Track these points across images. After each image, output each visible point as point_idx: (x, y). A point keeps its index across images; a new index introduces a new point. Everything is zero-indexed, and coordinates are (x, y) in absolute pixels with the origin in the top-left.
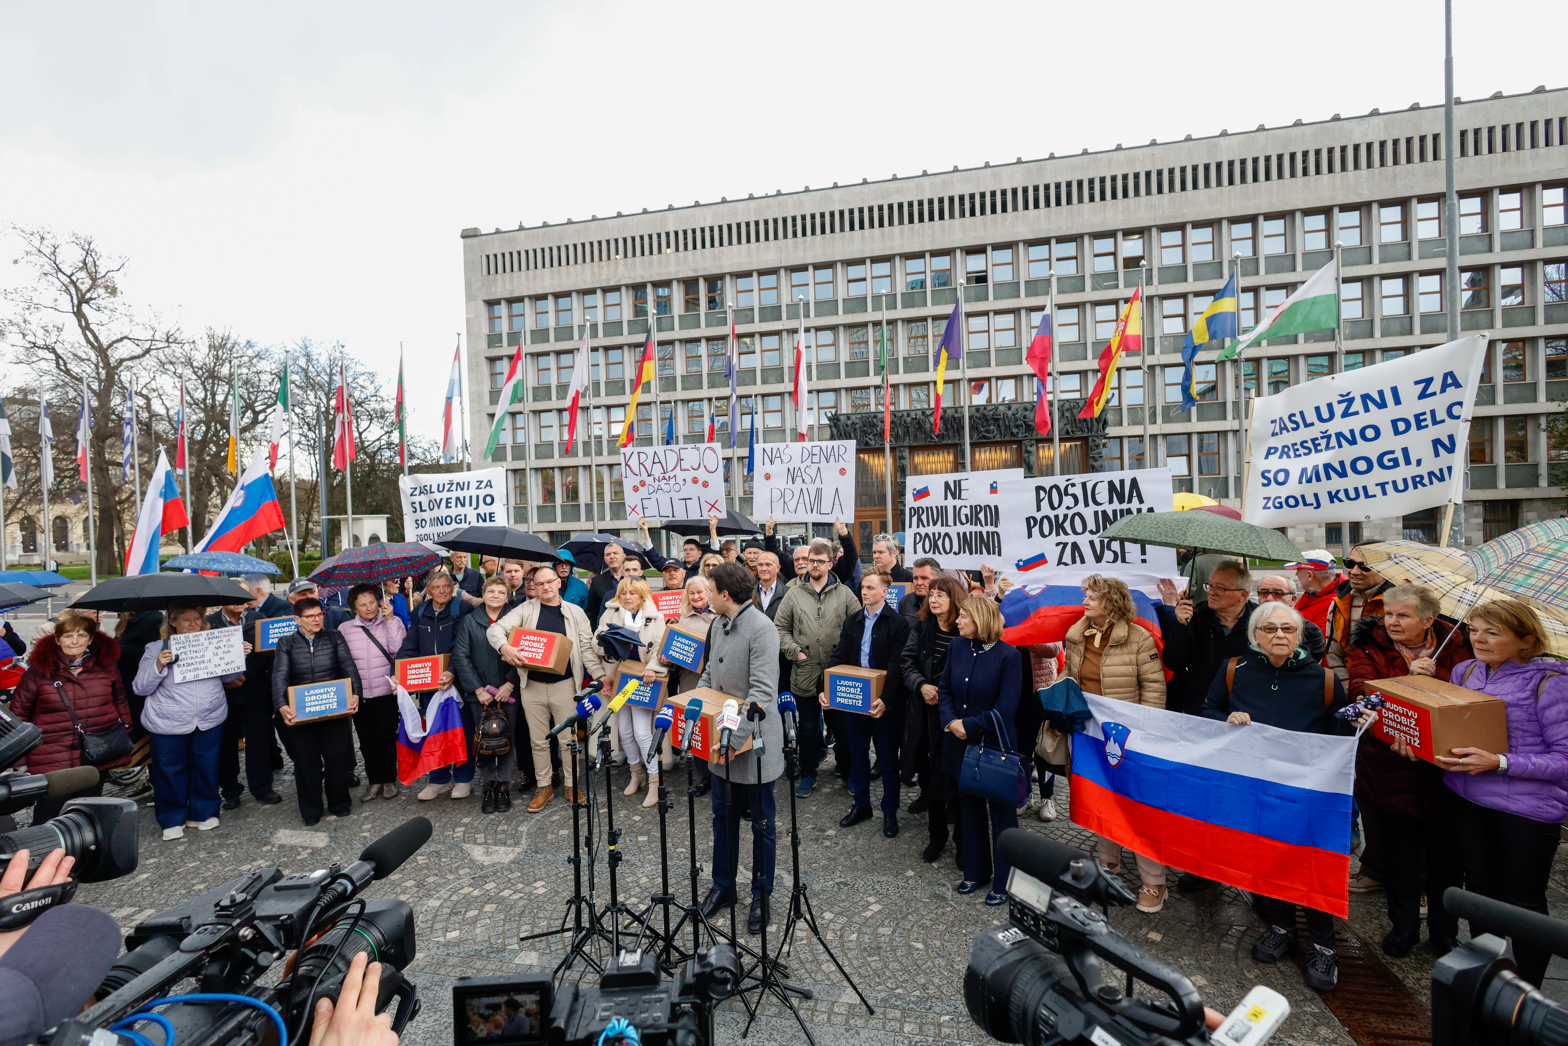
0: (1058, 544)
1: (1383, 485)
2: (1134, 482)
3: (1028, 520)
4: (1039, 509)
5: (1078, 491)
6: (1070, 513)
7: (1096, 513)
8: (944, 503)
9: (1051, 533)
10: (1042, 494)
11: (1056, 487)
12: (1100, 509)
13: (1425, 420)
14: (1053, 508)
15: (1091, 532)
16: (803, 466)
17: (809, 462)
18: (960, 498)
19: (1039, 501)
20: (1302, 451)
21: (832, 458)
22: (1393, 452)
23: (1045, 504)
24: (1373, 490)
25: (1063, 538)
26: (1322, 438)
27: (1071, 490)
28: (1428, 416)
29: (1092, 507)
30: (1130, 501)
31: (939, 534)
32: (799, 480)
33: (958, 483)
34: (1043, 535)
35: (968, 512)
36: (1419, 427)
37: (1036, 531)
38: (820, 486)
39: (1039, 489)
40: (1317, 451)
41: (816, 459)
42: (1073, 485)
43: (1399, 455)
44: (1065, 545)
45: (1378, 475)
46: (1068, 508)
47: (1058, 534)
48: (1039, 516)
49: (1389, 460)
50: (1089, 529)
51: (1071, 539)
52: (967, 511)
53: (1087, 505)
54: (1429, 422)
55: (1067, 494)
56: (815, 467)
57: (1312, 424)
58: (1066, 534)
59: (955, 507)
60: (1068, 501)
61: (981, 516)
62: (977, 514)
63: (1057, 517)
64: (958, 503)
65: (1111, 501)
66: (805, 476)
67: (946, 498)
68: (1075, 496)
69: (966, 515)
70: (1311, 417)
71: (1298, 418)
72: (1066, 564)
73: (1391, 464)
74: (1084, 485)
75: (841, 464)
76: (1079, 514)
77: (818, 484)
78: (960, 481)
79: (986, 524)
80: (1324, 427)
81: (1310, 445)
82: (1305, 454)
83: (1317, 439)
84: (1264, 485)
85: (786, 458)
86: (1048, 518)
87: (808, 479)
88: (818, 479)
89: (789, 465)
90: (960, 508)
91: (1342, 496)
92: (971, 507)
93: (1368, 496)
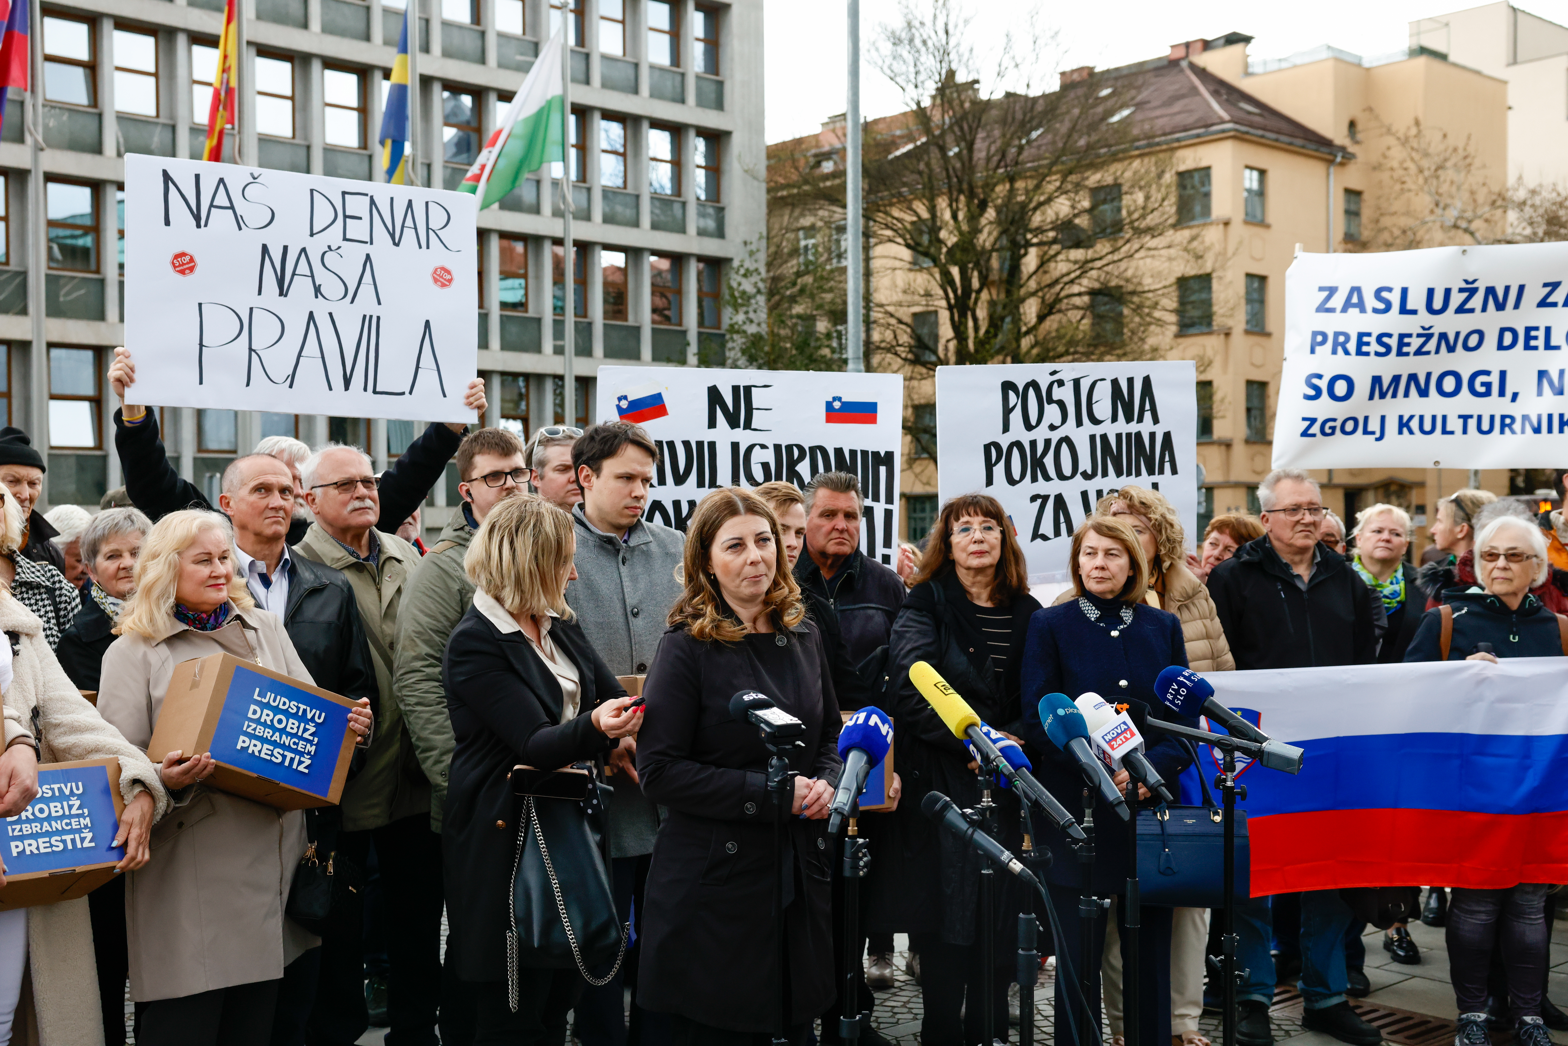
0: (1034, 499)
1: (1465, 418)
2: (1147, 381)
3: (987, 448)
4: (1006, 429)
5: (1065, 394)
6: (1055, 436)
7: (1092, 438)
8: (707, 436)
9: (1023, 476)
10: (1012, 397)
11: (1034, 384)
12: (1098, 430)
13: (1536, 338)
14: (1029, 427)
15: (1086, 476)
16: (315, 248)
17: (334, 235)
18: (748, 425)
19: (1007, 411)
20: (1374, 347)
21: (409, 234)
22: (1487, 373)
23: (1016, 417)
24: (1455, 424)
25: (1042, 487)
26: (1419, 335)
27: (1057, 394)
28: (1541, 334)
29: (1088, 428)
30: (1140, 420)
32: (301, 287)
33: (743, 393)
34: (1011, 481)
35: (770, 459)
36: (1527, 347)
37: (999, 470)
38: (373, 310)
39: (1008, 386)
40: (1400, 353)
41: (357, 230)
42: (1061, 383)
43: (1494, 379)
44: (1045, 498)
45: (1465, 402)
46: (1052, 428)
47: (1034, 479)
48: (1005, 442)
49: (1483, 384)
50: (1081, 470)
51: (1053, 488)
52: (763, 456)
53: (1079, 423)
54: (1540, 343)
55: (1050, 401)
56: (355, 254)
57: (1414, 312)
58: (1047, 478)
59: (735, 446)
60: (1052, 413)
62: (794, 463)
63: (1033, 444)
64: (746, 438)
65: (1114, 419)
66: (321, 276)
67: (712, 424)
68: (1061, 404)
69: (765, 465)
70: (1417, 300)
71: (1394, 296)
72: (1045, 538)
73: (1483, 390)
74: (1077, 383)
75: (436, 256)
76: (1067, 440)
77: (366, 302)
78: (748, 388)
80: (1430, 320)
81: (1392, 341)
82: (1378, 354)
83: (1410, 335)
84: (1308, 397)
85: (254, 215)
86: (1018, 444)
87: (331, 287)
88: (367, 289)
89: (265, 236)
90: (750, 449)
91: (1414, 425)
92: (777, 448)
93: (1445, 432)
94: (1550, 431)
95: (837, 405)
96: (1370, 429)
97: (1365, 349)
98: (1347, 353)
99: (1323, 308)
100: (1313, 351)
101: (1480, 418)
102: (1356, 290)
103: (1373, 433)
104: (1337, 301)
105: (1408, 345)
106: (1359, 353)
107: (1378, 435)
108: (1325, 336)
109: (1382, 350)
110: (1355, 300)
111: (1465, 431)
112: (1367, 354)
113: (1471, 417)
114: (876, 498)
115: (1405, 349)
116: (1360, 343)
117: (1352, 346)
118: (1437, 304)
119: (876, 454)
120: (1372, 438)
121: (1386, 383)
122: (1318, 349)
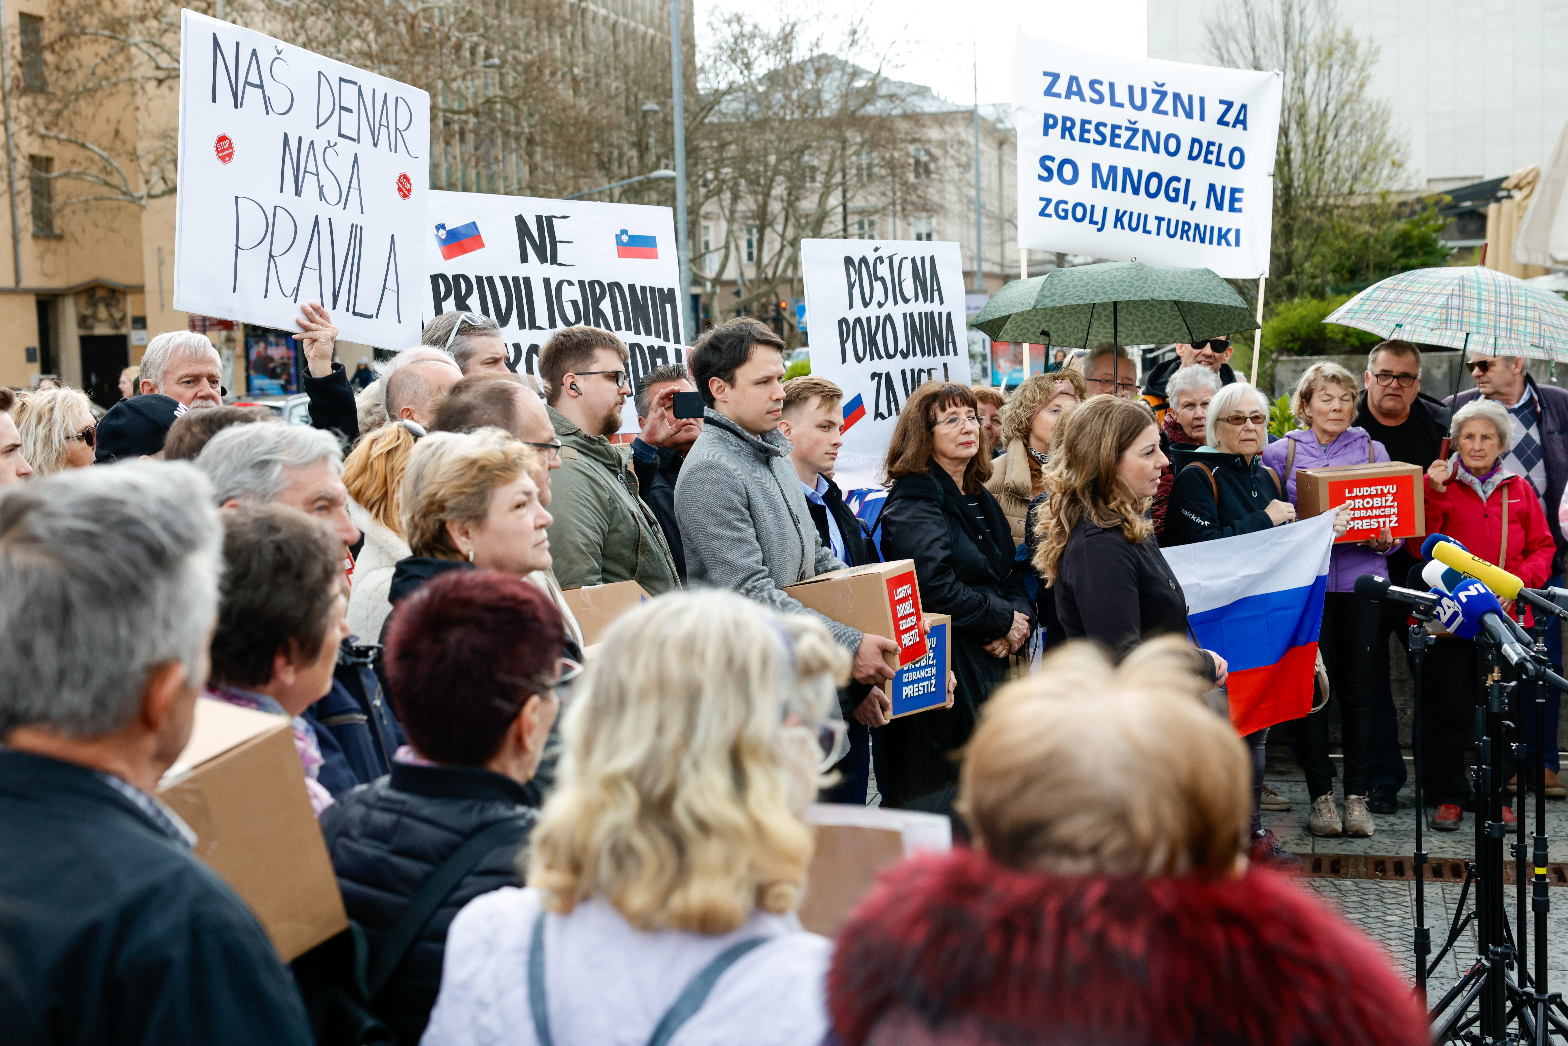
1: (1160, 219)
8: (521, 271)
13: (1212, 153)
18: (554, 261)
20: (1093, 135)
24: (1152, 225)
26: (1127, 129)
28: (1215, 150)
31: (517, 347)
33: (546, 223)
35: (577, 296)
36: (1206, 160)
40: (1113, 144)
43: (1182, 186)
45: (1162, 205)
49: (1173, 190)
52: (571, 293)
54: (1214, 158)
57: (1121, 105)
59: (547, 281)
61: (606, 306)
62: (597, 301)
64: (555, 274)
67: (524, 259)
69: (574, 303)
70: (1122, 96)
71: (1105, 90)
73: (1174, 195)
78: (550, 219)
79: (618, 328)
80: (1134, 115)
81: (1107, 131)
82: (1096, 142)
83: (1120, 127)
84: (1042, 178)
90: (560, 285)
91: (1126, 220)
92: (581, 283)
93: (1145, 231)
94: (1211, 242)
95: (625, 238)
96: (1095, 219)
97: (1086, 136)
98: (1073, 138)
99: (1048, 92)
100: (1046, 133)
101: (1169, 220)
102: (1073, 79)
103: (1096, 223)
104: (1061, 87)
105: (1119, 136)
106: (1082, 139)
107: (1099, 226)
108: (1055, 119)
109: (1099, 138)
110: (1075, 88)
111: (1158, 233)
112: (1088, 141)
113: (1163, 219)
114: (667, 339)
115: (1117, 141)
116: (1083, 131)
117: (1076, 132)
118: (1138, 102)
119: (661, 290)
120: (1095, 227)
121: (1105, 172)
122: (1050, 131)
